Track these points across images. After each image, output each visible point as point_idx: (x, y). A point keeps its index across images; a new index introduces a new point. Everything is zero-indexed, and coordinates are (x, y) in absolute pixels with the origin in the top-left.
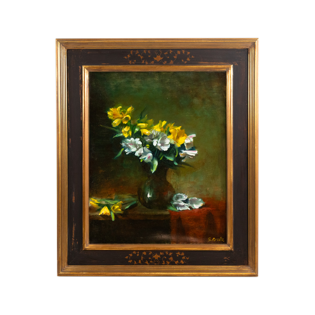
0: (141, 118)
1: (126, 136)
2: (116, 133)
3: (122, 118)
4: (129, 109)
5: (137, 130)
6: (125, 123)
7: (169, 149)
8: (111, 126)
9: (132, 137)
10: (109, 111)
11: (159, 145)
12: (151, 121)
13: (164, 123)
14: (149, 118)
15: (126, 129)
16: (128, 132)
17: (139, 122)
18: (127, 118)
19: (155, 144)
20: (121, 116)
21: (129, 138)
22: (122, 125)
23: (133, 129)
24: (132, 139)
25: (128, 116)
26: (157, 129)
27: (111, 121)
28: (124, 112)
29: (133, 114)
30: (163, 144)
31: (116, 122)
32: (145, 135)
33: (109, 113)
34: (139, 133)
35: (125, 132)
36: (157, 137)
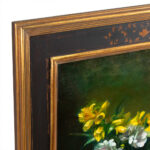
0: (117, 113)
1: (98, 139)
2: (87, 139)
3: (94, 118)
4: (104, 105)
5: (111, 129)
6: (98, 123)
7: (146, 144)
8: (82, 131)
9: (106, 138)
10: (80, 112)
11: (135, 141)
12: (128, 115)
13: (143, 113)
14: (126, 112)
15: (98, 131)
16: (101, 134)
17: (115, 119)
18: (101, 117)
19: (130, 142)
20: (94, 115)
21: (102, 141)
22: (95, 127)
23: (106, 130)
24: (105, 142)
25: (103, 114)
26: (134, 122)
27: (82, 125)
28: (98, 110)
29: (108, 111)
30: (139, 140)
31: (88, 125)
32: (120, 134)
33: (80, 116)
34: (114, 132)
35: (97, 135)
36: (133, 133)
